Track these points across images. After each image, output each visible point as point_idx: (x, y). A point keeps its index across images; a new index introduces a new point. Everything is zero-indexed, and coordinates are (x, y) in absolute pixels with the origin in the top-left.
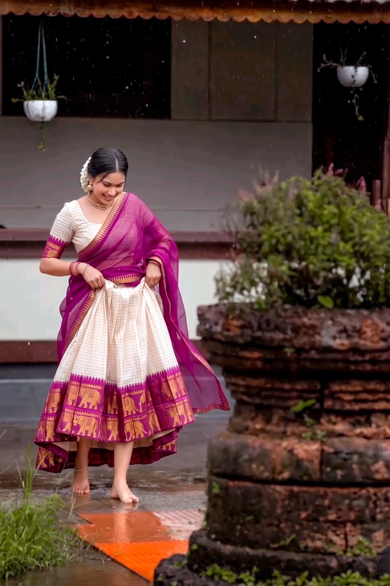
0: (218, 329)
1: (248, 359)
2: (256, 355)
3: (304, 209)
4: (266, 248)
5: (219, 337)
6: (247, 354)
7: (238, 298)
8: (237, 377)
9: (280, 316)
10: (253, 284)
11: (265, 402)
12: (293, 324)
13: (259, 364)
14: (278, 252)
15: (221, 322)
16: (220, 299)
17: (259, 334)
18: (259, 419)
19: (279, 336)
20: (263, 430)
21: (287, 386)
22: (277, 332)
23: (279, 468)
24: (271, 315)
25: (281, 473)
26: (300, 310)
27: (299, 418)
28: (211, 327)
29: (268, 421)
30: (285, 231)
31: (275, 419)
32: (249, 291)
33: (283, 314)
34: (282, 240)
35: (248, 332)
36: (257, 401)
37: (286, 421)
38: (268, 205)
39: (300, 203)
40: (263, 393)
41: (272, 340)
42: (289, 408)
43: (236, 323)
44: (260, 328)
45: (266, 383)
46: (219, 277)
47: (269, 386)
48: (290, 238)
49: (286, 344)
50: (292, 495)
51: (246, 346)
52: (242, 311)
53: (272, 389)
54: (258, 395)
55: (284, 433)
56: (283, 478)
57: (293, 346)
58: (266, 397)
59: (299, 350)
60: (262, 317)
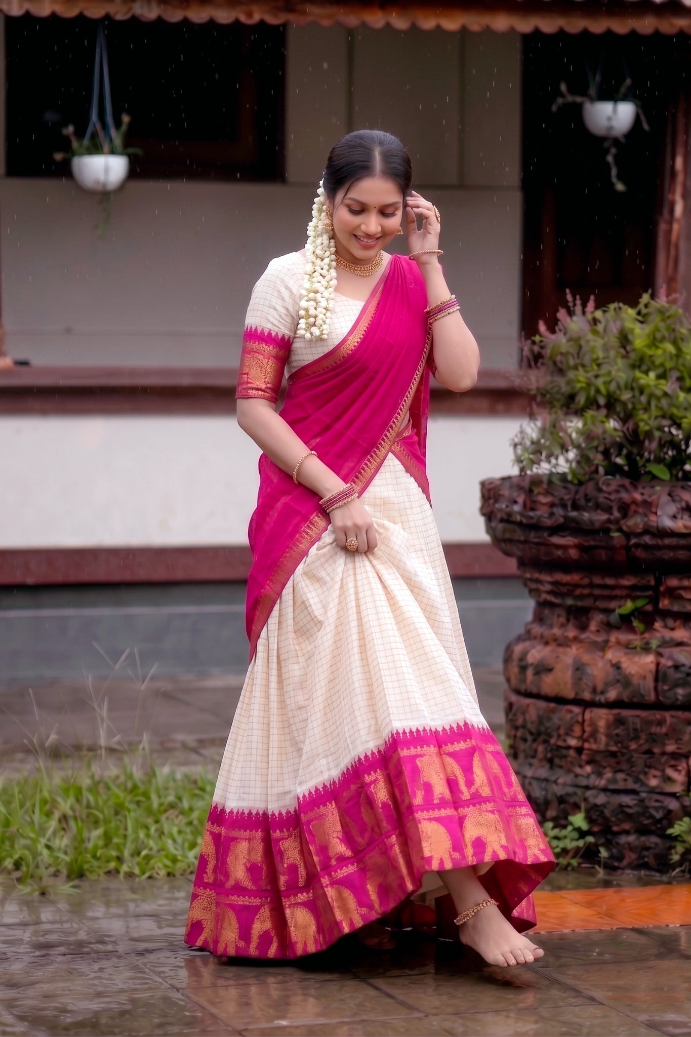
0: (517, 508)
1: (558, 547)
2: (569, 540)
3: (629, 348)
4: (581, 399)
5: (518, 518)
6: (556, 540)
7: (544, 468)
8: (540, 572)
9: (600, 490)
10: (564, 448)
11: (579, 604)
12: (620, 499)
13: (573, 553)
14: (599, 407)
15: (521, 500)
16: (522, 470)
17: (574, 514)
18: (570, 626)
19: (601, 517)
20: (576, 639)
21: (610, 581)
22: (599, 511)
23: (600, 687)
24: (590, 488)
25: (602, 693)
26: (627, 482)
27: (626, 622)
28: (507, 506)
29: (583, 628)
30: (607, 379)
31: (593, 626)
32: (557, 459)
33: (604, 488)
34: (603, 389)
35: (559, 511)
36: (569, 602)
37: (609, 627)
38: (582, 342)
39: (624, 339)
40: (578, 592)
41: (592, 522)
42: (613, 610)
43: (543, 499)
44: (576, 507)
45: (582, 579)
46: (516, 440)
47: (586, 581)
48: (613, 387)
49: (612, 527)
50: (620, 722)
51: (555, 530)
52: (550, 482)
53: (592, 585)
54: (569, 594)
55: (607, 642)
56: (606, 699)
57: (620, 530)
58: (582, 597)
59: (628, 535)
60: (577, 492)
